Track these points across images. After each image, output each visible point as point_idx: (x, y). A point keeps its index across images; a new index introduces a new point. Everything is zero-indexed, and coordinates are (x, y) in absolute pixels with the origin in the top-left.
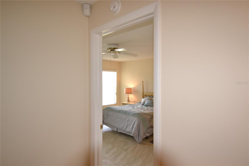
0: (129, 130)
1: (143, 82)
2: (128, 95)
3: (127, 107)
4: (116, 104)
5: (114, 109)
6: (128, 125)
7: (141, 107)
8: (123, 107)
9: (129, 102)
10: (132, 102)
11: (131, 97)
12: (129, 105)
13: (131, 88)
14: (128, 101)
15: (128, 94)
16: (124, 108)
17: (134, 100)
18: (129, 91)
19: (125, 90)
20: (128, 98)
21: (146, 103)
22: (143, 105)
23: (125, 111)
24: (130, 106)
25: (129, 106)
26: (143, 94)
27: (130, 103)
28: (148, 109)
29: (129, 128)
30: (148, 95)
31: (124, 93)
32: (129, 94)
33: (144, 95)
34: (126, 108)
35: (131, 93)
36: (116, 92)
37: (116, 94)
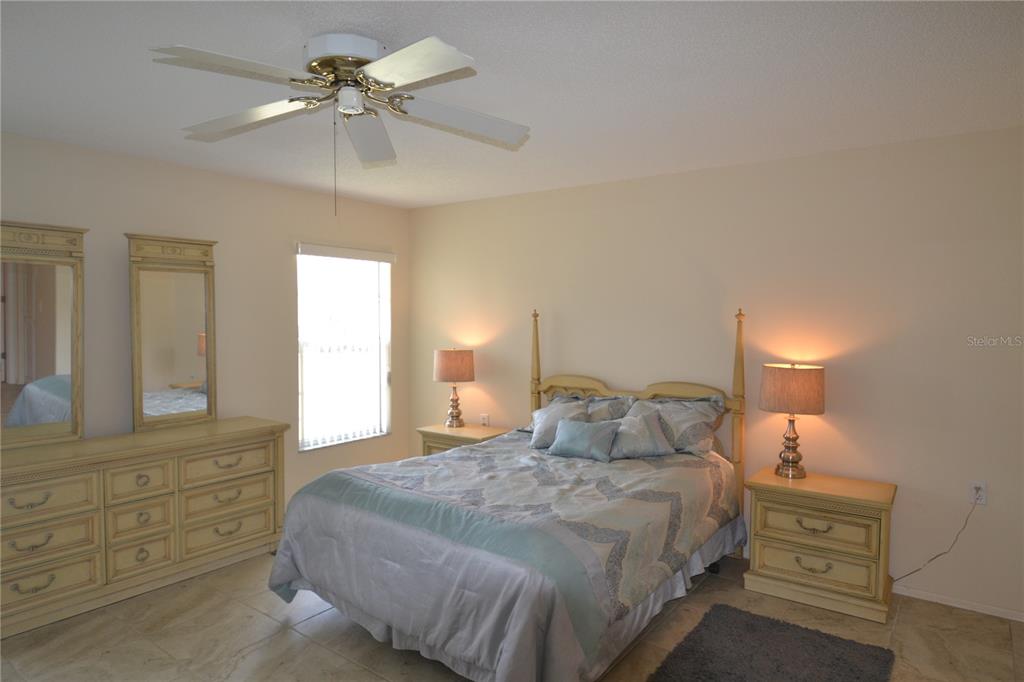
0: (471, 652)
1: (536, 316)
2: (455, 388)
3: (451, 472)
4: (388, 434)
5: (367, 490)
6: (459, 615)
7: (532, 463)
8: (427, 471)
9: (461, 424)
10: (475, 425)
11: (473, 396)
12: (464, 454)
13: (471, 352)
14: (457, 419)
15: (452, 384)
16: (433, 479)
17: (485, 415)
18: (461, 366)
19: (436, 362)
20: (455, 403)
21: (560, 438)
22: (543, 446)
23: (441, 513)
24: (469, 458)
25: (461, 458)
26: (539, 379)
27: (465, 433)
28: (579, 482)
29: (473, 633)
30: (566, 389)
31: (435, 379)
32: (458, 384)
33: (543, 387)
34: (446, 473)
35: (471, 379)
36: (386, 369)
37: (390, 380)
